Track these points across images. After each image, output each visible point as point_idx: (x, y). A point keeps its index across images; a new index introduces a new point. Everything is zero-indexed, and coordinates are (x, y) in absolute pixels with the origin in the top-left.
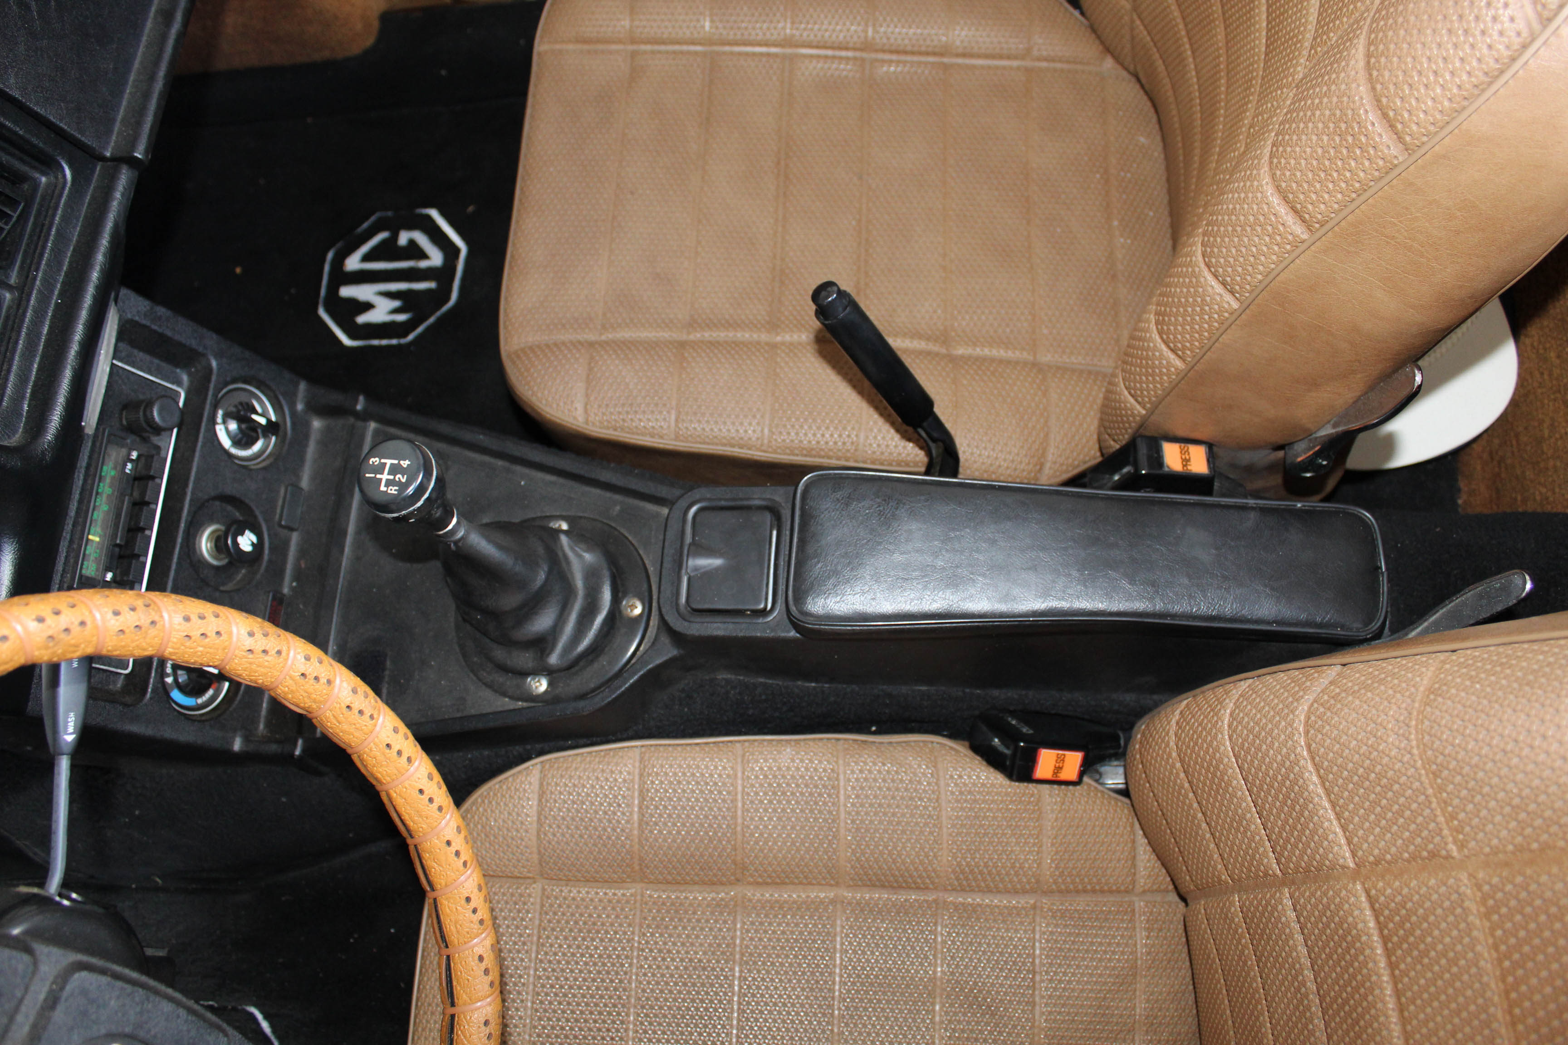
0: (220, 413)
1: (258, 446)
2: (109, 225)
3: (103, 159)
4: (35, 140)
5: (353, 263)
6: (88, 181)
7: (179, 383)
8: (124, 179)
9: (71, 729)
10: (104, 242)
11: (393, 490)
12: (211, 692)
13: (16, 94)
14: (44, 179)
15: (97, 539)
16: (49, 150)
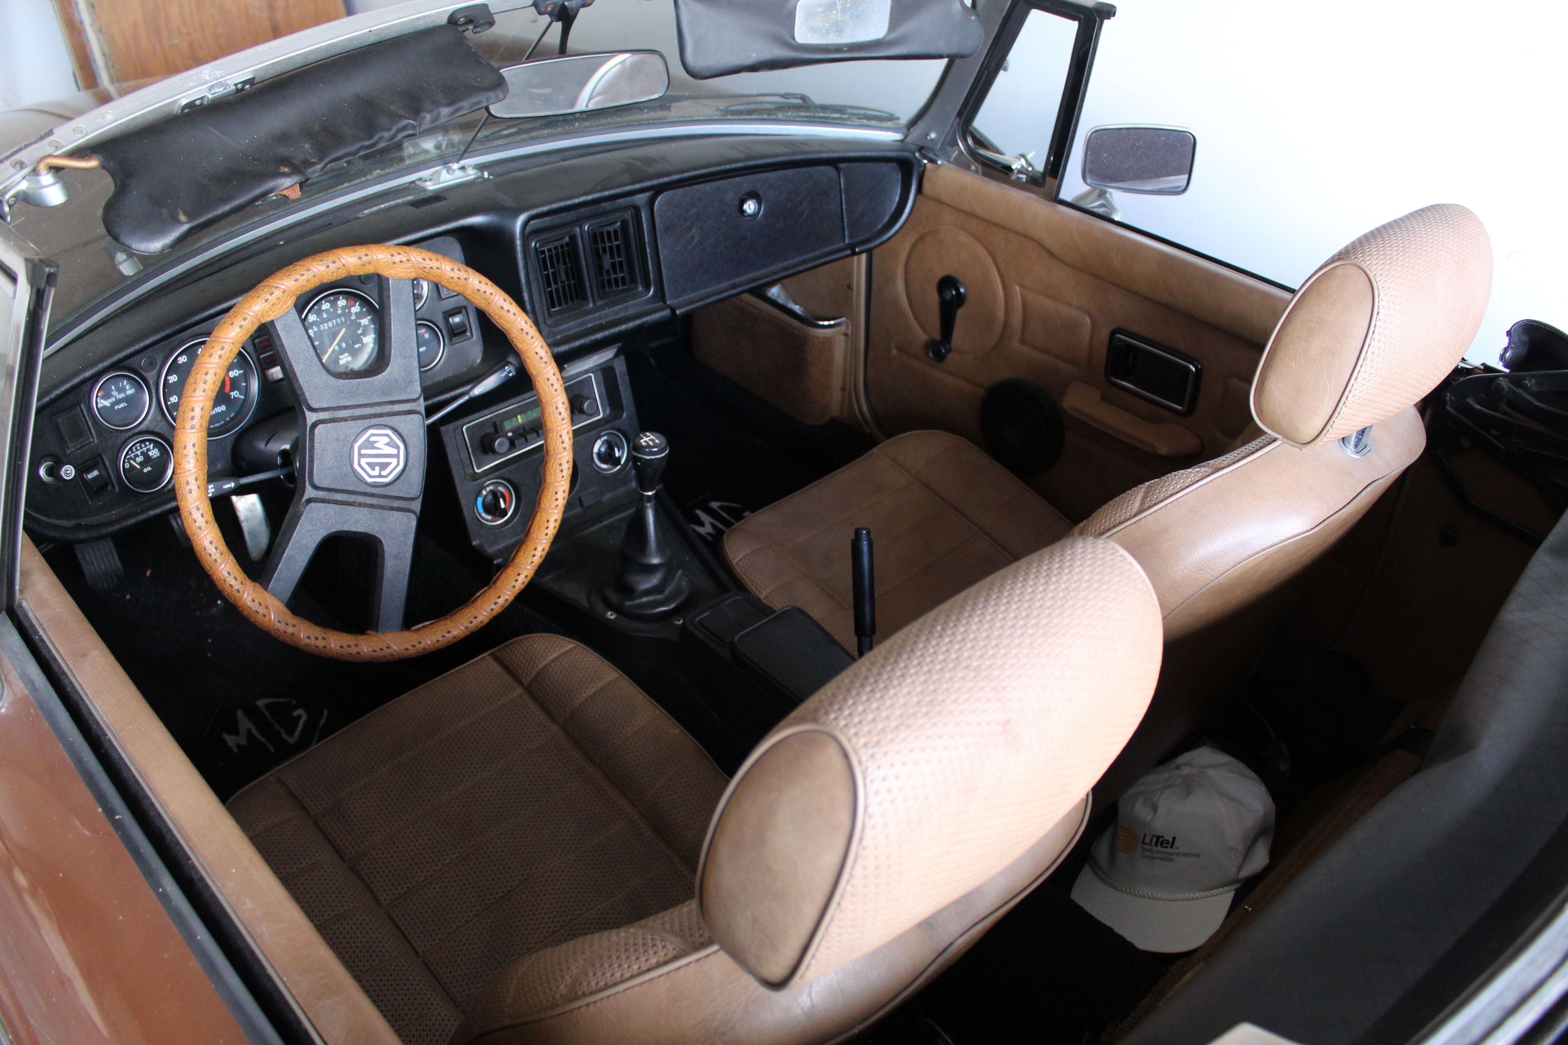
0: (605, 438)
1: (604, 466)
2: (645, 319)
3: (665, 302)
4: (651, 275)
5: (715, 505)
6: (654, 303)
7: (604, 411)
8: (666, 312)
9: (479, 390)
10: (638, 322)
11: (644, 444)
12: (489, 517)
13: (661, 257)
14: (640, 289)
15: (520, 421)
16: (652, 282)
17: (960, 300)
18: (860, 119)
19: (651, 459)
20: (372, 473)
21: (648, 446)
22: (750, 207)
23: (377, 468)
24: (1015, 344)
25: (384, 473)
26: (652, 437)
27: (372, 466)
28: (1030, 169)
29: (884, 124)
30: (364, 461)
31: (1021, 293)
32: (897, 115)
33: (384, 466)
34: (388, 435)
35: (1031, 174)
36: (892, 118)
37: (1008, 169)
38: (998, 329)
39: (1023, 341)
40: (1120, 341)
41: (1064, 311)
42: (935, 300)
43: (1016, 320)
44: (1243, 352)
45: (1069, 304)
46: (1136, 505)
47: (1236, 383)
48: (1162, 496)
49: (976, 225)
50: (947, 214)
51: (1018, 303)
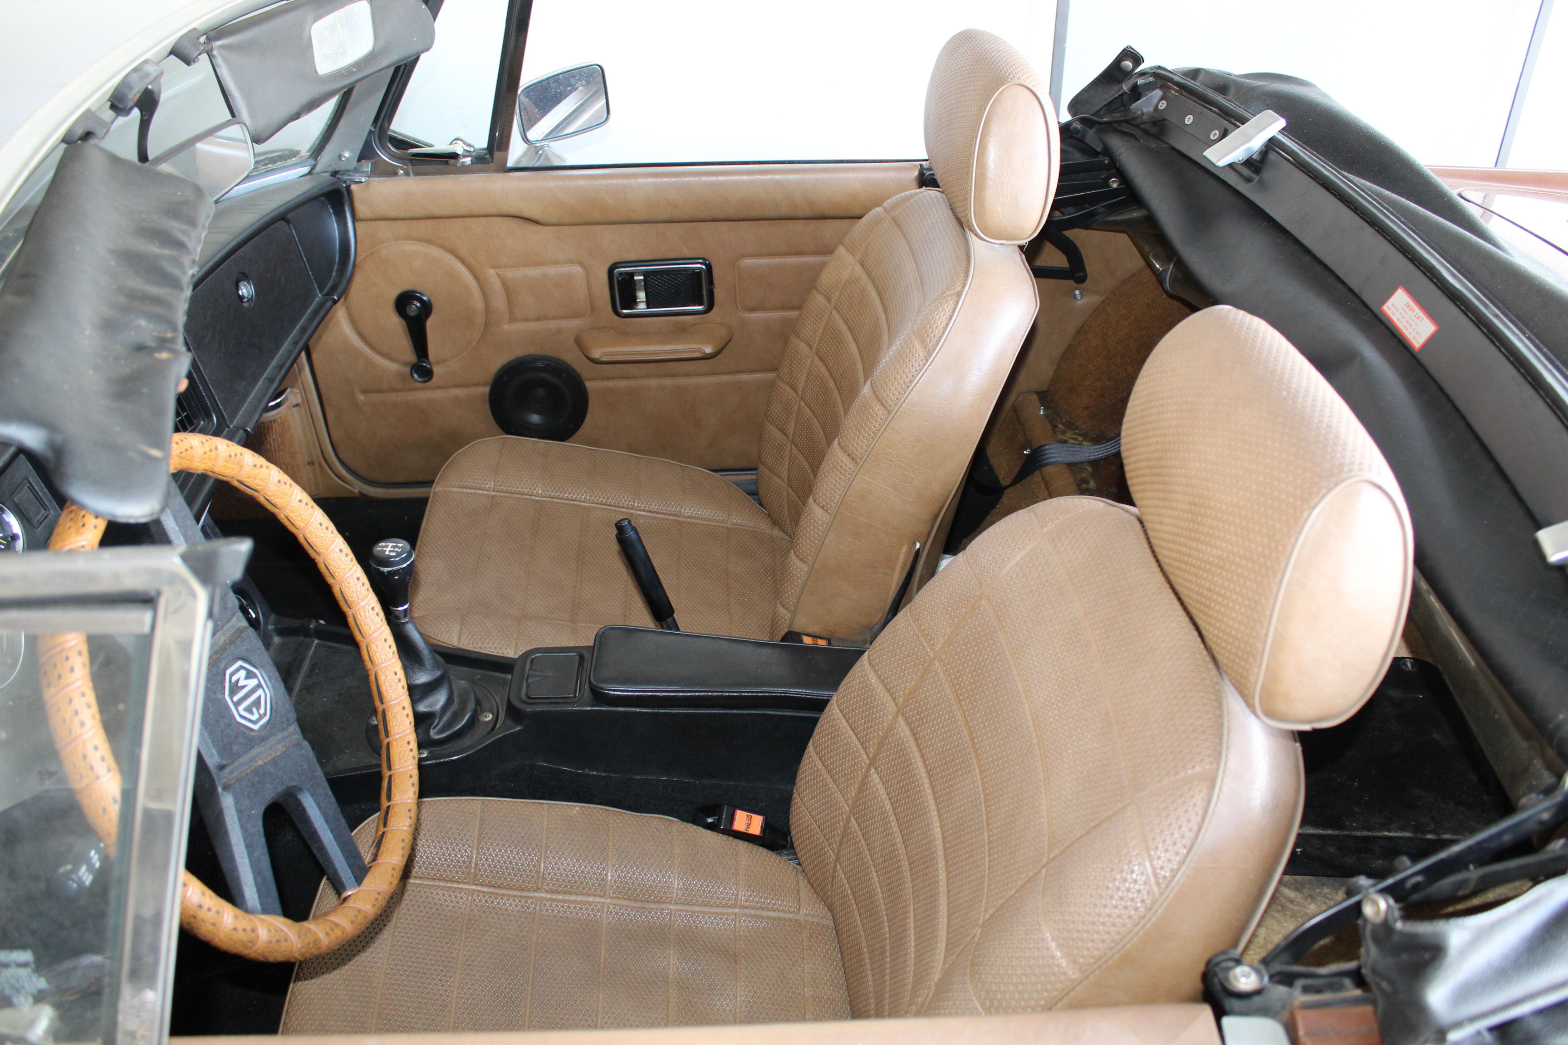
3: (228, 426)
4: (207, 401)
6: (223, 431)
14: (202, 423)
16: (211, 409)
17: (427, 308)
18: (265, 165)
19: (408, 565)
20: (255, 717)
21: (398, 554)
22: (246, 290)
23: (254, 710)
24: (506, 327)
25: (262, 711)
26: (391, 545)
27: (249, 709)
28: (472, 150)
29: (289, 162)
30: (241, 708)
31: (498, 275)
32: (297, 148)
33: (257, 703)
34: (242, 667)
35: (474, 154)
36: (294, 154)
37: (454, 156)
38: (480, 320)
39: (513, 319)
40: (621, 274)
41: (552, 271)
42: (395, 323)
43: (499, 302)
44: (747, 232)
45: (556, 263)
46: (920, 351)
47: (748, 262)
48: (937, 333)
49: (424, 228)
50: (385, 230)
51: (496, 284)
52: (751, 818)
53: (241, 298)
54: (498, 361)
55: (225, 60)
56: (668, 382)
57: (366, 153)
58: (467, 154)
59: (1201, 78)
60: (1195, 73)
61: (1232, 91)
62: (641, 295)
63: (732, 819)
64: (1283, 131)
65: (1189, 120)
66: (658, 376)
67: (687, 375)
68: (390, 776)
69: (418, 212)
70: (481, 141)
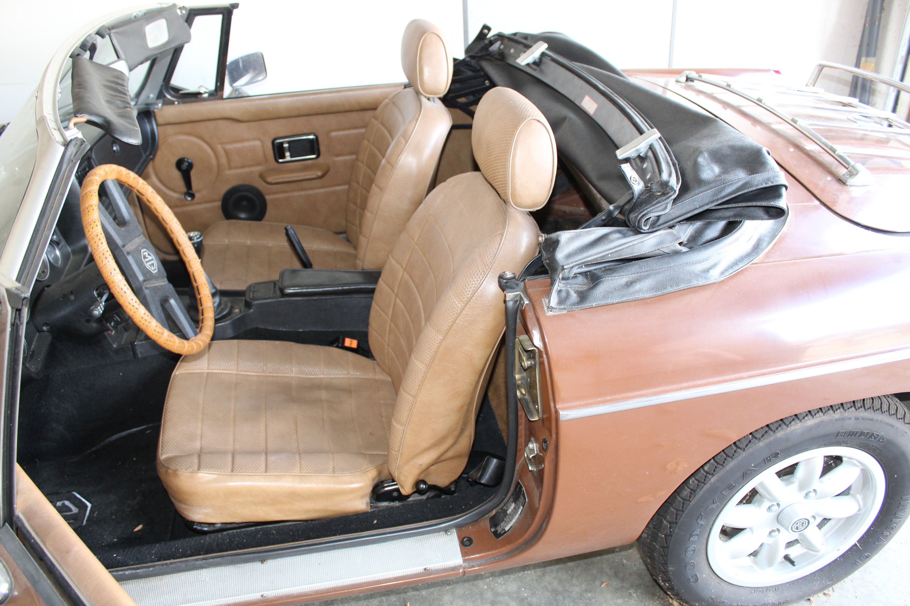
17: (191, 166)
20: (152, 269)
22: (116, 148)
23: (152, 266)
24: (228, 172)
25: (155, 268)
27: (150, 265)
28: (208, 91)
30: (148, 264)
31: (223, 148)
34: (146, 251)
35: (209, 93)
37: (200, 94)
38: (215, 170)
39: (230, 168)
40: (278, 143)
41: (247, 144)
42: (176, 174)
43: (224, 160)
44: (332, 120)
45: (248, 140)
46: (403, 141)
47: (334, 134)
48: (410, 133)
49: (188, 127)
50: (170, 130)
51: (221, 152)
52: (352, 341)
53: (114, 151)
54: (224, 189)
55: (116, 38)
56: (302, 193)
57: (160, 96)
58: (206, 93)
59: (518, 35)
60: (515, 34)
61: (529, 38)
62: (288, 154)
63: (344, 342)
64: (547, 49)
65: (512, 51)
66: (298, 190)
67: (311, 189)
68: (202, 310)
69: (185, 119)
70: (212, 86)
